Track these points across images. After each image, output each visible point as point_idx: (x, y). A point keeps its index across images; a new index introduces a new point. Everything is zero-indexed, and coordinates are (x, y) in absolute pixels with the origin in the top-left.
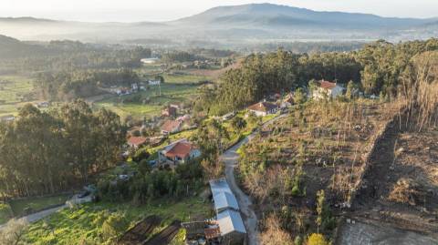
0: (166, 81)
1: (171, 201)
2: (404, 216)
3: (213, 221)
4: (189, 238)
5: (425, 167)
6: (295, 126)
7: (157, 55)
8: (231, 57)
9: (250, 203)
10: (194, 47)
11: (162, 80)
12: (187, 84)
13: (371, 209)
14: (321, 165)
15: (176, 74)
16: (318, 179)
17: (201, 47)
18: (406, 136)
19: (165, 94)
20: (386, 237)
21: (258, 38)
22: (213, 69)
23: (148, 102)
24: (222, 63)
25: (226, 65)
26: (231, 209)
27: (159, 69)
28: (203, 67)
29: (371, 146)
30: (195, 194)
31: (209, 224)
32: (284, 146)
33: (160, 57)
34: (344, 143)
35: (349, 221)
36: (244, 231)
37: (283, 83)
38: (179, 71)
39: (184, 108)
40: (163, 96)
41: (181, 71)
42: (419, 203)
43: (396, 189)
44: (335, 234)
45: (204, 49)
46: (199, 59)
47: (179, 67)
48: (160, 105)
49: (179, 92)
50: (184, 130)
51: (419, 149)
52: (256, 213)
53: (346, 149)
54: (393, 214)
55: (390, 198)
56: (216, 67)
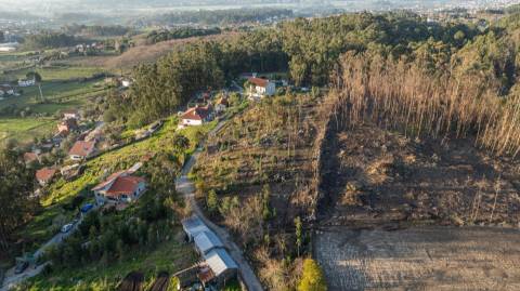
0: (43, 78)
1: (144, 252)
2: (357, 217)
3: (202, 264)
4: (184, 286)
5: (363, 167)
6: (241, 137)
7: (14, 39)
8: (126, 36)
9: (227, 235)
10: (70, 24)
11: (38, 78)
12: (77, 80)
13: (331, 216)
14: (279, 181)
15: (55, 67)
16: (281, 197)
17: (80, 23)
18: (343, 136)
19: (49, 98)
20: (347, 240)
21: (154, 7)
22: (105, 55)
23: (29, 114)
24: (117, 46)
25: (123, 48)
26: (216, 247)
27: (27, 61)
28: (92, 53)
29: (317, 152)
30: (167, 237)
31: (199, 267)
32: (239, 163)
33: (21, 41)
34: (294, 153)
35: (317, 232)
36: (235, 266)
37: (209, 79)
38: (58, 62)
39: (86, 116)
40: (48, 102)
41: (63, 62)
42: (365, 203)
43: (347, 194)
44: (311, 249)
45: (83, 27)
46: (81, 41)
47: (56, 56)
48: (48, 115)
49: (69, 93)
50: (104, 153)
51: (356, 148)
52: (237, 244)
53: (298, 159)
54: (349, 218)
55: (344, 203)
56: (110, 52)
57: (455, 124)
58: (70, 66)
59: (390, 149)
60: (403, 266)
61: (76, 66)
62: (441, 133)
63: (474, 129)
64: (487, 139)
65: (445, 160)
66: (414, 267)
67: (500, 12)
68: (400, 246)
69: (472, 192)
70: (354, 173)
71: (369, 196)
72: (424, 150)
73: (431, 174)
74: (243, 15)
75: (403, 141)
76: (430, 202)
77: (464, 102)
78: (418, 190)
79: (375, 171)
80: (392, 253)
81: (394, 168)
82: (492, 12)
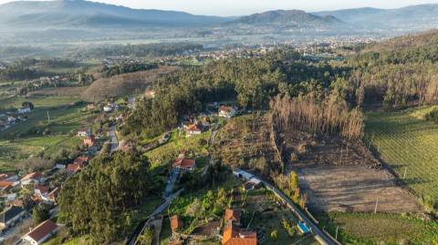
0: (35, 106)
2: (298, 165)
3: (250, 182)
5: (295, 147)
11: (31, 106)
18: (282, 135)
19: (53, 121)
24: (80, 78)
25: (84, 81)
26: (253, 176)
29: (274, 143)
32: (240, 149)
38: (35, 92)
40: (55, 124)
41: (39, 92)
42: (300, 160)
43: (292, 157)
46: (41, 73)
47: (31, 87)
49: (65, 117)
54: (295, 165)
55: (292, 161)
56: (73, 83)
57: (330, 126)
58: (48, 96)
59: (304, 139)
60: (318, 177)
61: (52, 95)
62: (325, 131)
63: (338, 129)
64: (344, 133)
65: (328, 142)
66: (322, 177)
67: (350, 49)
68: (316, 172)
69: (339, 154)
70: (292, 150)
71: (301, 157)
72: (319, 139)
73: (323, 148)
74: (166, 49)
75: (309, 136)
76: (325, 158)
77: (333, 117)
78: (319, 155)
79: (300, 148)
80: (314, 174)
81: (308, 147)
82: (345, 48)
